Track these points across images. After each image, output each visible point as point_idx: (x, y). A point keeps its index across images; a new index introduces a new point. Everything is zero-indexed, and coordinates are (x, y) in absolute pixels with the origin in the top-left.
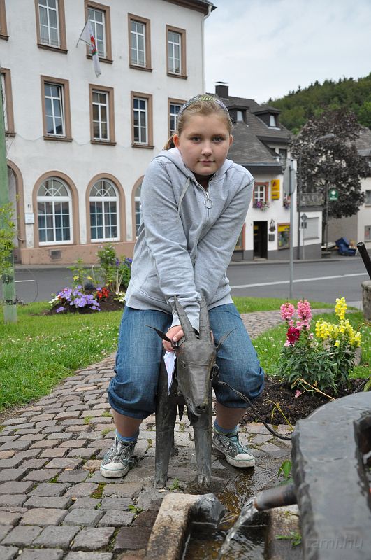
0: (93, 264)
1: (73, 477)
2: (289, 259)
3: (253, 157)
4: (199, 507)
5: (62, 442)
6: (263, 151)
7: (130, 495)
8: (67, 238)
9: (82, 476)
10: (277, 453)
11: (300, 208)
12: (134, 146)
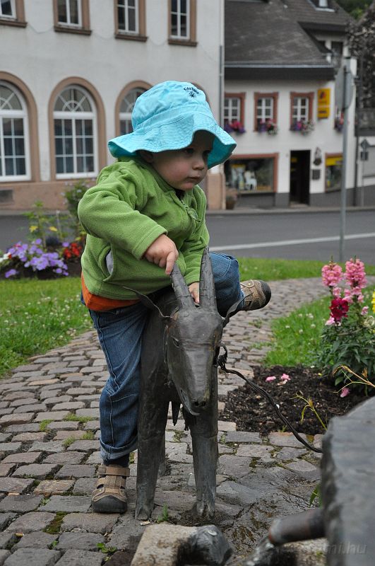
0: (59, 209)
1: (19, 504)
2: (339, 205)
3: (292, 54)
4: (194, 544)
5: (6, 456)
6: (307, 46)
7: (100, 529)
8: (22, 171)
9: (34, 502)
10: (312, 474)
11: (359, 131)
12: (119, 37)
